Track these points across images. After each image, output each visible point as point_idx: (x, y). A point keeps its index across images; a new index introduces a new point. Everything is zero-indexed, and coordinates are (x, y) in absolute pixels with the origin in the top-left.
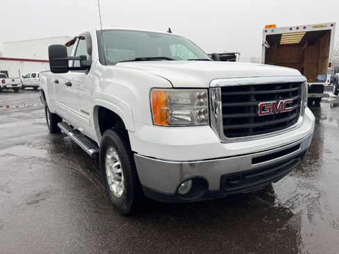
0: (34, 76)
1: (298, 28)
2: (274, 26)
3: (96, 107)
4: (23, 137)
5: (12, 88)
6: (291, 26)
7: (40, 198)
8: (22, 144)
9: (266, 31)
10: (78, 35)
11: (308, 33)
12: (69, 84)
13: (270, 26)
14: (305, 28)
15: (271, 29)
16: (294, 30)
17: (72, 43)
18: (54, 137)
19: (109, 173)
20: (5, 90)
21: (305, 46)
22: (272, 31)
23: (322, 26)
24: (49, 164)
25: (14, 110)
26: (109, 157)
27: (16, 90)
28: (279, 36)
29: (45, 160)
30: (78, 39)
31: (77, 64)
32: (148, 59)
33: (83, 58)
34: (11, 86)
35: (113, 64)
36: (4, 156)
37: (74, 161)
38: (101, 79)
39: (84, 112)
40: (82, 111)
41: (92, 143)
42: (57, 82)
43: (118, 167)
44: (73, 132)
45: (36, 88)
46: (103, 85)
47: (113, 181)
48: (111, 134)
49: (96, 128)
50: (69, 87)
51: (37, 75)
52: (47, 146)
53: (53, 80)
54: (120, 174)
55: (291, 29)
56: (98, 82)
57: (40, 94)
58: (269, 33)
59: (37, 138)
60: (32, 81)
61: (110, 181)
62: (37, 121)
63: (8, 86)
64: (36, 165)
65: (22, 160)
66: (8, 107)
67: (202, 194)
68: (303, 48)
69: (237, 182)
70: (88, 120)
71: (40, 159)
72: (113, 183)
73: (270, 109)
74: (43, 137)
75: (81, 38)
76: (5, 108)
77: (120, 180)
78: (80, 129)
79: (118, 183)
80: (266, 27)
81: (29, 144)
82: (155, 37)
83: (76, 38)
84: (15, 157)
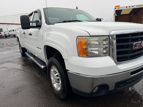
0: (13, 30)
1: (130, 7)
2: (119, 6)
3: (45, 46)
4: (9, 59)
5: (4, 36)
6: (127, 6)
7: (19, 90)
8: (9, 62)
9: (115, 9)
10: (34, 11)
11: (134, 9)
12: (30, 34)
13: (117, 6)
14: (133, 7)
15: (118, 7)
16: (128, 8)
17: (31, 15)
18: (24, 58)
19: (52, 78)
20: (1, 37)
21: (132, 15)
22: (118, 8)
23: (141, 6)
24: (22, 72)
25: (5, 46)
26: (52, 70)
27: (6, 37)
28: (121, 10)
29: (20, 70)
30: (34, 13)
31: (34, 24)
32: (70, 21)
33: (37, 22)
34: (4, 35)
35: (53, 24)
36: (1, 68)
37: (33, 70)
38: (47, 32)
39: (39, 48)
40: (37, 47)
41: (43, 63)
42: (24, 33)
43: (58, 76)
44: (33, 57)
45: (14, 36)
46: (48, 35)
47: (55, 82)
48: (53, 59)
49: (45, 56)
50: (31, 36)
51: (15, 30)
52: (21, 63)
53: (22, 32)
54: (58, 80)
55: (127, 7)
56: (46, 33)
57: (16, 39)
58: (117, 9)
59: (16, 59)
60: (13, 33)
61: (53, 82)
62: (16, 50)
63: (2, 35)
64: (16, 72)
65: (10, 70)
66: (3, 44)
67: (105, 92)
68: (131, 16)
69: (123, 85)
70: (41, 52)
71: (18, 69)
72: (54, 83)
73: (138, 46)
74: (19, 58)
75: (36, 12)
76: (1, 45)
77: (58, 83)
78: (36, 55)
79: (57, 83)
80: (116, 7)
81: (13, 62)
82: (71, 11)
83: (33, 12)
84: (6, 69)
